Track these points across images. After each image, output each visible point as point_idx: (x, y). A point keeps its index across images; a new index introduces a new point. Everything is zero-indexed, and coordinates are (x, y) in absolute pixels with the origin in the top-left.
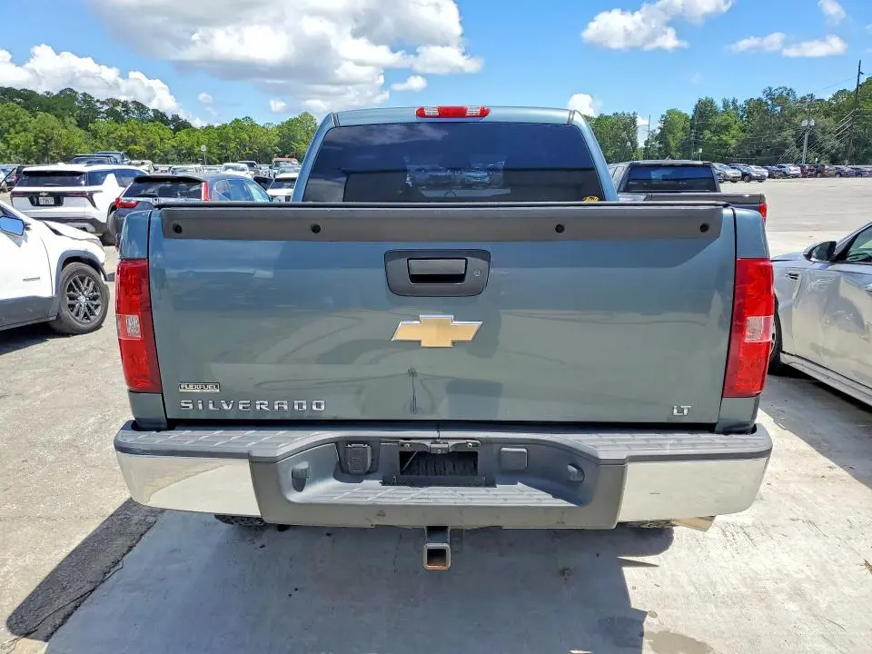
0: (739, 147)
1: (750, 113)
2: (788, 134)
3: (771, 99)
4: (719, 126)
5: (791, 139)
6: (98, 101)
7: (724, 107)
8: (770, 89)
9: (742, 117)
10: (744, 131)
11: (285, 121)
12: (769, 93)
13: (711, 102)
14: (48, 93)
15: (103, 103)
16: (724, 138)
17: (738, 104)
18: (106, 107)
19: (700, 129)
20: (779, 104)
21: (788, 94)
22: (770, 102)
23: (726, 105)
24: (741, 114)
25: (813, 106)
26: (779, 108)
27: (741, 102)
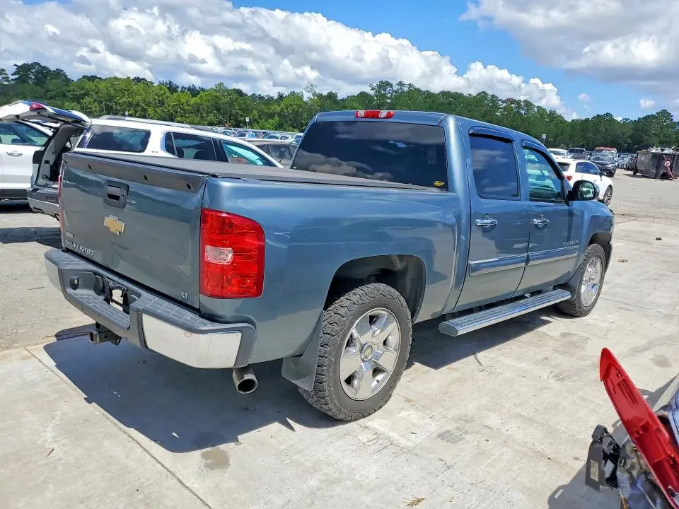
6: (500, 100)
11: (641, 117)
14: (470, 95)
15: (503, 102)
18: (504, 105)
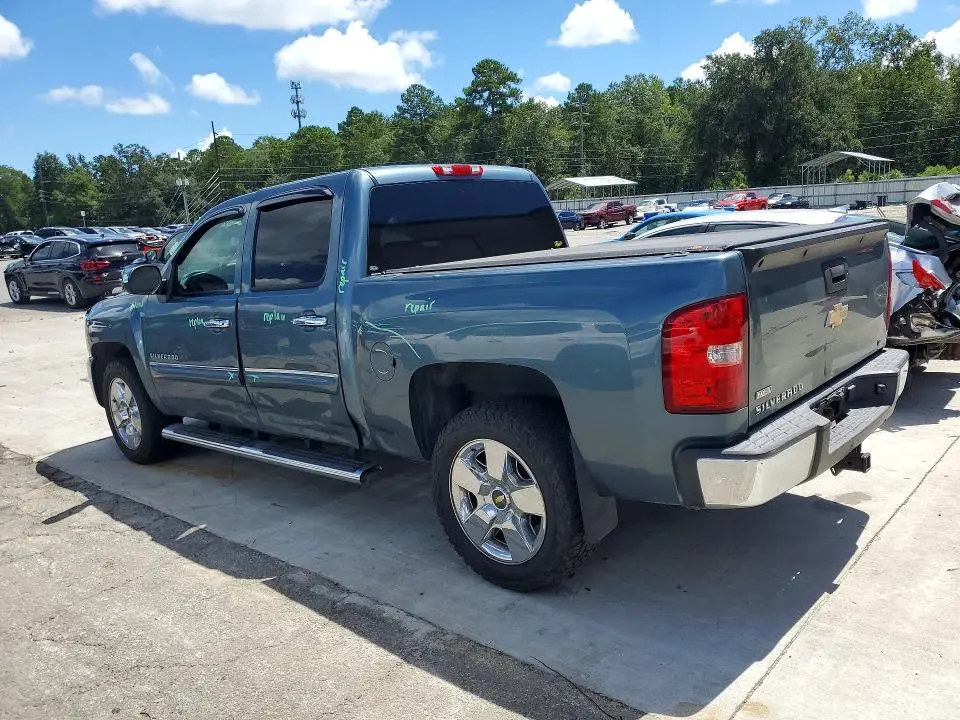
0: (102, 209)
1: (104, 172)
2: (154, 193)
3: (125, 157)
4: (71, 185)
5: (159, 200)
7: (70, 163)
8: (121, 146)
9: (95, 176)
10: (102, 191)
12: (120, 149)
13: (54, 158)
16: (82, 199)
17: (87, 160)
19: (49, 188)
20: (135, 162)
21: (142, 152)
22: (124, 160)
23: (71, 160)
24: (94, 172)
25: (170, 165)
26: (136, 167)
27: (89, 159)
